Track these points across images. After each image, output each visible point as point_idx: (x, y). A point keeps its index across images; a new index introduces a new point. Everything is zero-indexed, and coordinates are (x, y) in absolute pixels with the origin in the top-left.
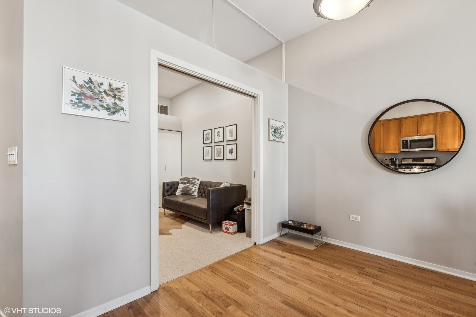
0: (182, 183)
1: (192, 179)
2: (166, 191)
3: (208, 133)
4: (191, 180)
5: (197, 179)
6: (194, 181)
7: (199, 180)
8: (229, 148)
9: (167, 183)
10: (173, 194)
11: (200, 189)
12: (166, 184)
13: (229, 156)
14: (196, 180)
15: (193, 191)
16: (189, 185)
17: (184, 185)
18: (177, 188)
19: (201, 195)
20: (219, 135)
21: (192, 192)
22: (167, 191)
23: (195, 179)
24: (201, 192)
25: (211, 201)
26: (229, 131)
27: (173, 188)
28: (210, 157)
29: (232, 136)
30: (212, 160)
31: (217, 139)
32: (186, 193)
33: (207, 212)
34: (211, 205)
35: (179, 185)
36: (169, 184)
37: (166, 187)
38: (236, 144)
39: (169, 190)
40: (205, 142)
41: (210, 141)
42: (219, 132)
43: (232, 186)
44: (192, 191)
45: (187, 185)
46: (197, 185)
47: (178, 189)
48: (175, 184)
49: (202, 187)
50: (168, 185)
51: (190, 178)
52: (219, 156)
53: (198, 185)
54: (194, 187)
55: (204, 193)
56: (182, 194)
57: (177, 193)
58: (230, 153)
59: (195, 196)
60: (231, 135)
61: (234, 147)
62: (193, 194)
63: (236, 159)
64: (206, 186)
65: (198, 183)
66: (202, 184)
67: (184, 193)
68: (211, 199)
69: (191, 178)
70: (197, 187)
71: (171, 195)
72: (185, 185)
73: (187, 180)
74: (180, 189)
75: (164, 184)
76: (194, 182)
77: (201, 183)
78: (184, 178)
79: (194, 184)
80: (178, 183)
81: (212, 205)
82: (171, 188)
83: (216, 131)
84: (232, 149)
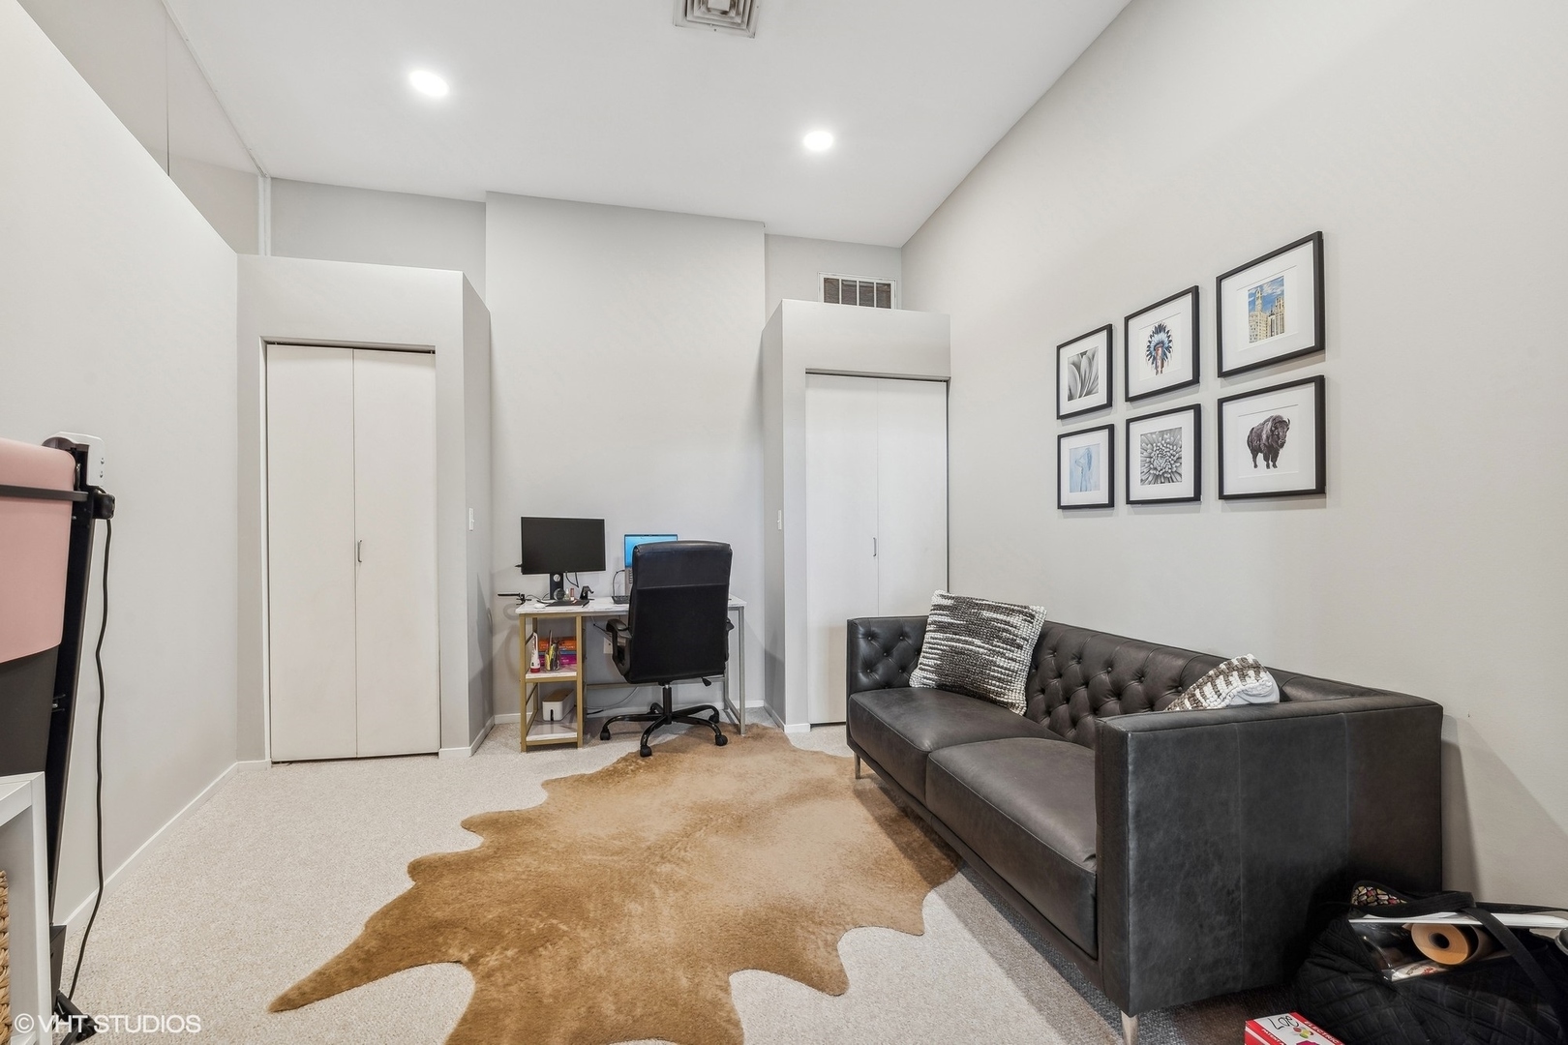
0: (942, 627)
1: (996, 609)
2: (860, 663)
3: (1084, 353)
4: (986, 614)
5: (1020, 612)
6: (1007, 623)
7: (1033, 617)
8: (1244, 418)
9: (866, 622)
10: (895, 683)
11: (1037, 668)
12: (861, 630)
13: (1245, 472)
14: (1016, 620)
15: (1000, 680)
16: (977, 642)
17: (952, 640)
18: (919, 651)
19: (1043, 707)
20: (1159, 352)
21: (993, 686)
22: (869, 666)
23: (1010, 611)
24: (1043, 691)
25: (1138, 828)
26: (1245, 300)
27: (895, 652)
28: (1097, 487)
29: (1275, 328)
30: (1111, 504)
31: (1145, 376)
32: (961, 687)
33: (1095, 899)
34: (1131, 865)
35: (928, 636)
36: (875, 629)
37: (863, 645)
38: (1320, 382)
39: (878, 660)
40: (1067, 407)
41: (1100, 398)
42: (1160, 329)
43: (1306, 701)
44: (994, 678)
45: (966, 643)
46: (1020, 647)
47: (921, 660)
48: (907, 629)
49: (1049, 659)
50: (870, 636)
51: (981, 607)
52: (1161, 477)
53: (1028, 649)
54: (1003, 655)
55: (1068, 700)
56: (941, 687)
57: (918, 678)
58: (1255, 451)
59: (1013, 705)
60: (1262, 329)
61: (1297, 406)
62: (998, 694)
63: (1320, 489)
64: (1079, 658)
65: (1029, 632)
66: (1050, 642)
67: (949, 680)
68: (1138, 813)
69: (990, 608)
70: (1025, 656)
71: (886, 685)
72: (958, 641)
73: (966, 615)
74: (928, 659)
75: (852, 626)
76: (1004, 630)
77: (1042, 637)
78: (949, 602)
79: (1005, 641)
80: (921, 625)
81: (1143, 861)
82: (887, 651)
83: (1141, 332)
84: (1279, 424)
